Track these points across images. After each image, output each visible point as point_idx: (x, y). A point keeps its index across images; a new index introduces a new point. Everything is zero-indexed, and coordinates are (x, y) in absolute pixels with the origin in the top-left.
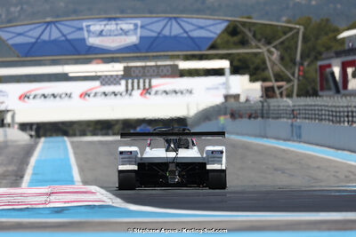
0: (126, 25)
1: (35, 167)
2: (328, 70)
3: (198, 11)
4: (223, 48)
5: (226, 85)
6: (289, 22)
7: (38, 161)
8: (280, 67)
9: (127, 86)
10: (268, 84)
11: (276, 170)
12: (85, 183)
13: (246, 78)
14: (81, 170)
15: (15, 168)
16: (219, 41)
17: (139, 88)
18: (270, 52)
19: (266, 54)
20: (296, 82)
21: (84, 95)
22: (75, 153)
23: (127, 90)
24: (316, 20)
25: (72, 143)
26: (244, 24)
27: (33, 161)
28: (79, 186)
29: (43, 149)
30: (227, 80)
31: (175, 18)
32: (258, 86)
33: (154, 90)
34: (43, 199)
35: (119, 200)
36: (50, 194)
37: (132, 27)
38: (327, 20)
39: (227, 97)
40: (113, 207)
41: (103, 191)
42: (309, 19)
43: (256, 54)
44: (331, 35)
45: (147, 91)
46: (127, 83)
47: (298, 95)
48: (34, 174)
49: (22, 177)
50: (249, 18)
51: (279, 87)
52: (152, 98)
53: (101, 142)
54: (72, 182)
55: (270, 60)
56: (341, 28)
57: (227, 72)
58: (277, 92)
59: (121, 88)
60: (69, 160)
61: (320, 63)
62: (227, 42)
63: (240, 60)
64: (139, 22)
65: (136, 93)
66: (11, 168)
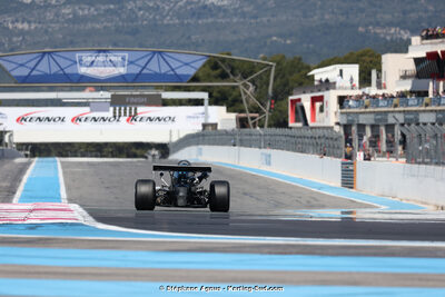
0: (114, 57)
1: (26, 184)
2: (298, 104)
3: (183, 46)
4: (204, 81)
5: (205, 114)
6: (265, 59)
7: (30, 179)
8: (253, 100)
9: (115, 113)
10: (242, 115)
11: (245, 194)
12: (71, 200)
13: (224, 109)
14: (68, 189)
15: (9, 184)
16: (201, 74)
17: (125, 115)
18: (246, 86)
19: (242, 87)
20: (267, 114)
21: (77, 119)
22: (64, 173)
23: (115, 117)
24: (289, 57)
25: (62, 163)
26: (223, 60)
27: (25, 178)
28: (64, 203)
29: (35, 167)
30: (206, 110)
31: (160, 52)
32: (233, 116)
33: (140, 116)
34: (24, 215)
35: (91, 219)
36: (31, 211)
37: (120, 59)
38: (300, 59)
39: (204, 126)
40: (82, 225)
41: (81, 210)
42: (284, 57)
43: (234, 87)
44: (303, 72)
45: (133, 118)
46: (115, 109)
47: (270, 126)
48: (24, 191)
49: (14, 193)
50: (228, 54)
51: (253, 118)
52: (137, 124)
53: (88, 163)
54: (58, 199)
55: (245, 93)
56: (312, 65)
57: (206, 102)
58: (251, 122)
59: (109, 114)
60: (58, 179)
61: (291, 98)
62: (209, 75)
63: (219, 92)
64: (126, 54)
65: (123, 119)
66: (5, 184)
